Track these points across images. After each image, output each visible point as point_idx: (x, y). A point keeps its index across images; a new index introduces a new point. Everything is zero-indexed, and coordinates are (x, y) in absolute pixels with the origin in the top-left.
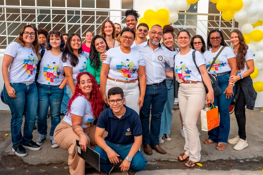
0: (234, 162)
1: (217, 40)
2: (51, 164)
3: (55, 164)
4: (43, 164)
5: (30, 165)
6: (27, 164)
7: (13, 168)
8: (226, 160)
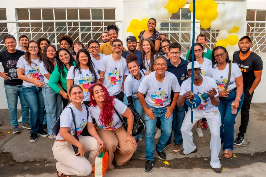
0: (199, 159)
1: (222, 57)
2: (35, 162)
3: (39, 161)
4: (28, 161)
5: (17, 163)
6: (15, 161)
7: (3, 165)
8: (192, 158)
